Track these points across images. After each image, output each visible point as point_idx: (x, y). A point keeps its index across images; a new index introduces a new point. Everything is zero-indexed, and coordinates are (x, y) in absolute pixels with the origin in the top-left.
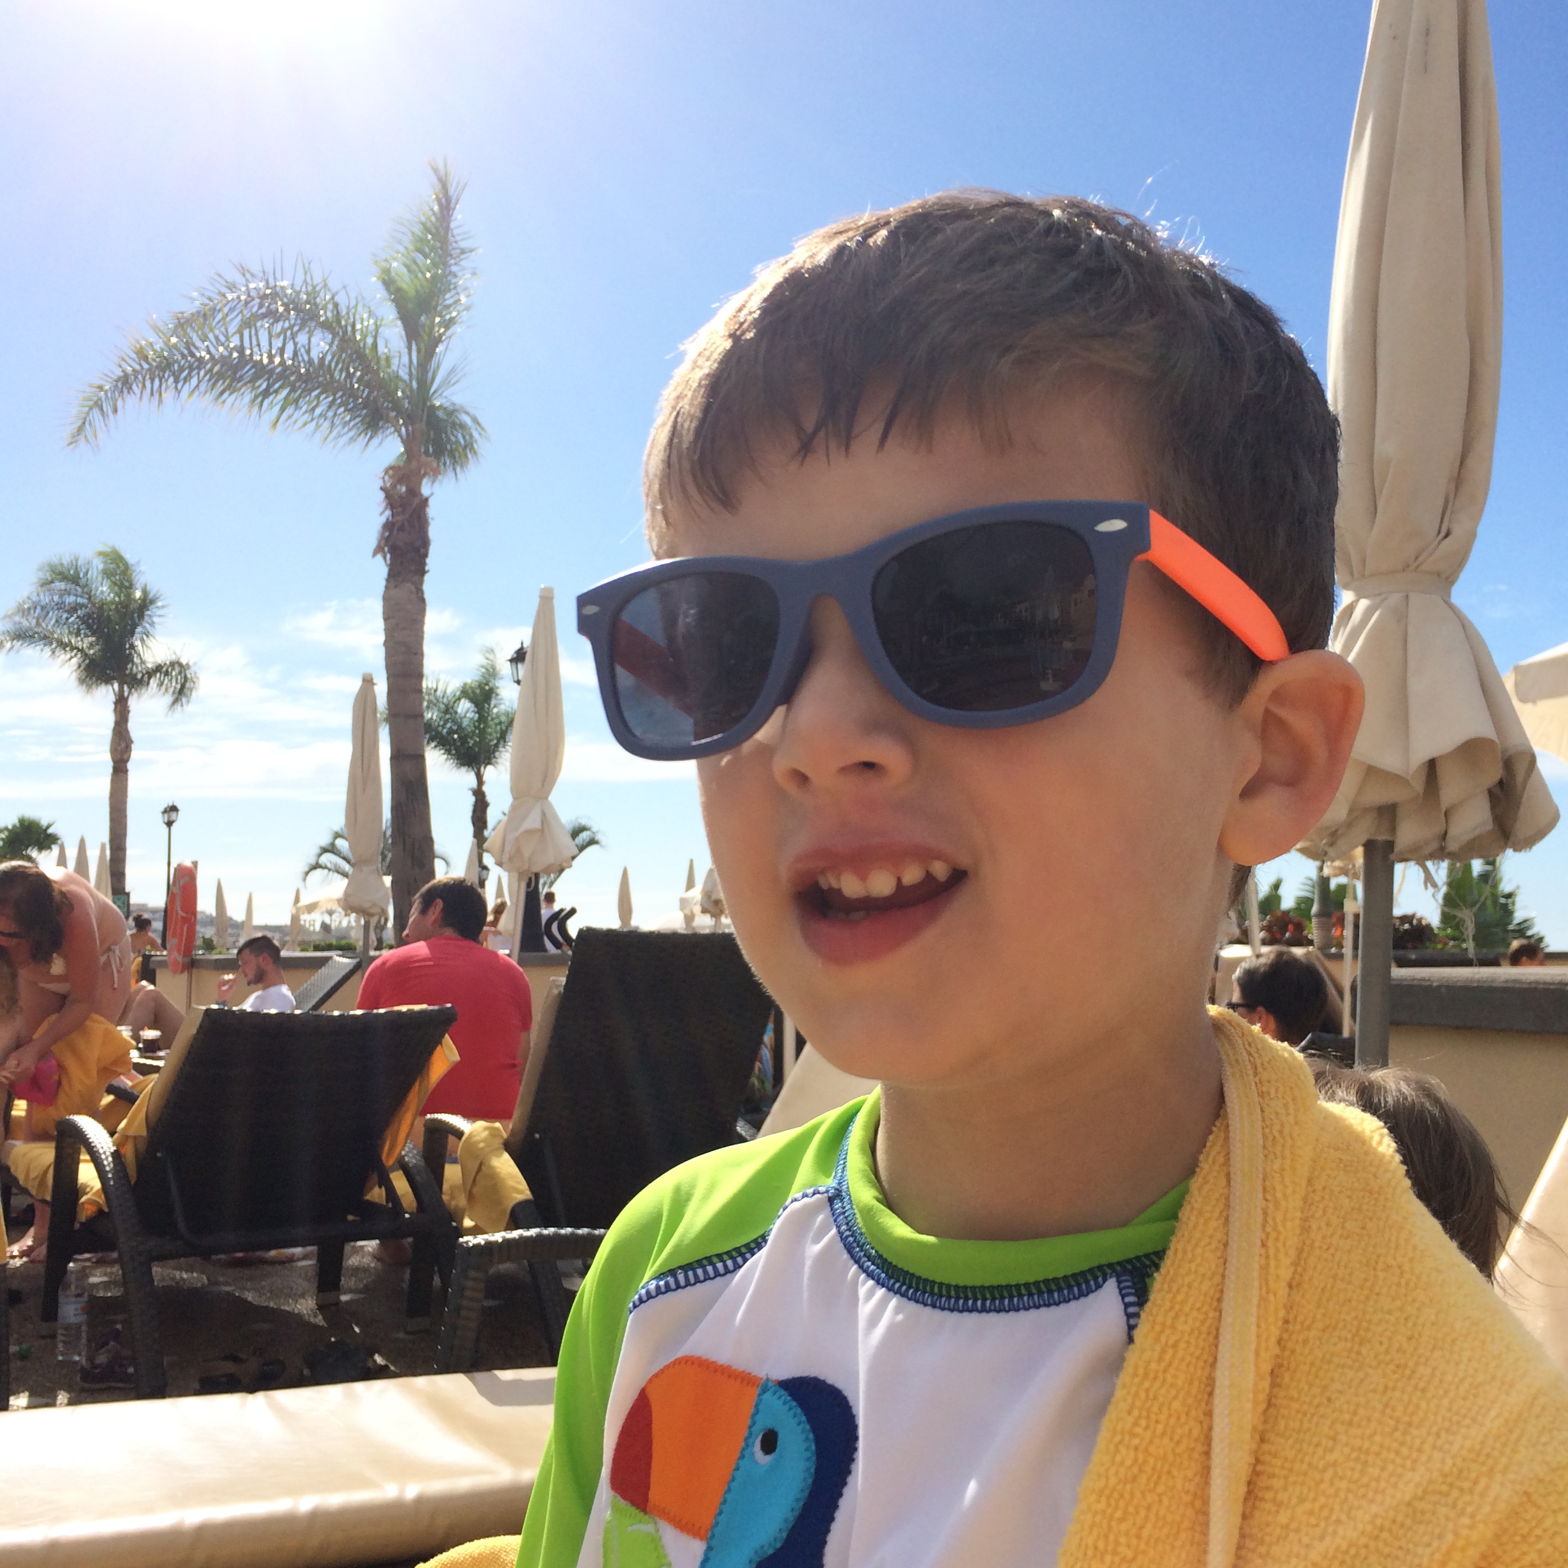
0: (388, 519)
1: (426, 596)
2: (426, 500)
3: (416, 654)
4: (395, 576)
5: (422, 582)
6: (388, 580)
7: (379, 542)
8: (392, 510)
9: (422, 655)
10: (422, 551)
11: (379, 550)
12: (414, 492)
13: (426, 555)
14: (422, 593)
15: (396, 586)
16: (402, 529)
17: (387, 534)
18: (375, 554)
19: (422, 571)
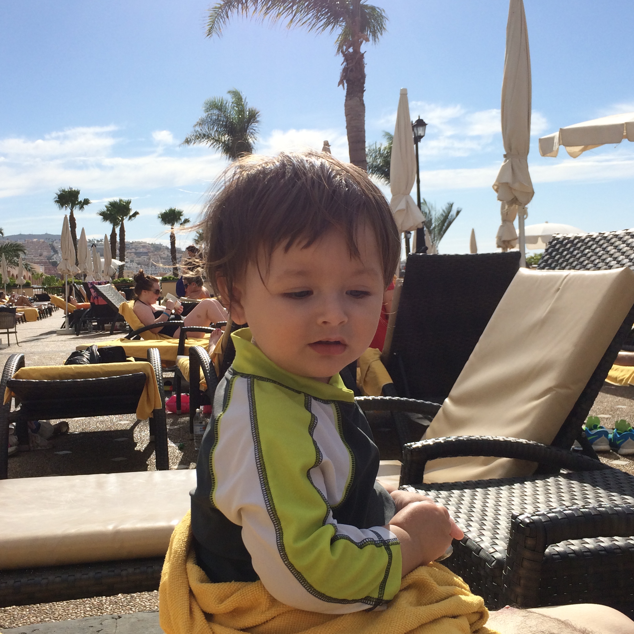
0: (345, 67)
1: (365, 102)
2: (363, 54)
3: (361, 131)
4: (349, 95)
5: (362, 96)
6: (346, 96)
7: (341, 78)
8: (347, 61)
9: (364, 131)
10: (362, 80)
11: (341, 82)
12: (357, 51)
13: (364, 83)
14: (363, 101)
15: (350, 99)
16: (352, 70)
17: (344, 74)
18: (339, 85)
19: (363, 91)
